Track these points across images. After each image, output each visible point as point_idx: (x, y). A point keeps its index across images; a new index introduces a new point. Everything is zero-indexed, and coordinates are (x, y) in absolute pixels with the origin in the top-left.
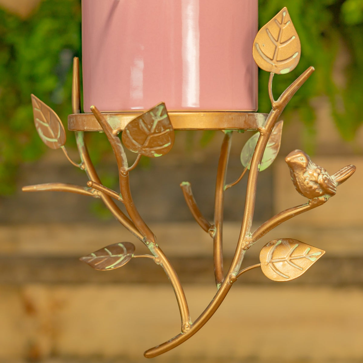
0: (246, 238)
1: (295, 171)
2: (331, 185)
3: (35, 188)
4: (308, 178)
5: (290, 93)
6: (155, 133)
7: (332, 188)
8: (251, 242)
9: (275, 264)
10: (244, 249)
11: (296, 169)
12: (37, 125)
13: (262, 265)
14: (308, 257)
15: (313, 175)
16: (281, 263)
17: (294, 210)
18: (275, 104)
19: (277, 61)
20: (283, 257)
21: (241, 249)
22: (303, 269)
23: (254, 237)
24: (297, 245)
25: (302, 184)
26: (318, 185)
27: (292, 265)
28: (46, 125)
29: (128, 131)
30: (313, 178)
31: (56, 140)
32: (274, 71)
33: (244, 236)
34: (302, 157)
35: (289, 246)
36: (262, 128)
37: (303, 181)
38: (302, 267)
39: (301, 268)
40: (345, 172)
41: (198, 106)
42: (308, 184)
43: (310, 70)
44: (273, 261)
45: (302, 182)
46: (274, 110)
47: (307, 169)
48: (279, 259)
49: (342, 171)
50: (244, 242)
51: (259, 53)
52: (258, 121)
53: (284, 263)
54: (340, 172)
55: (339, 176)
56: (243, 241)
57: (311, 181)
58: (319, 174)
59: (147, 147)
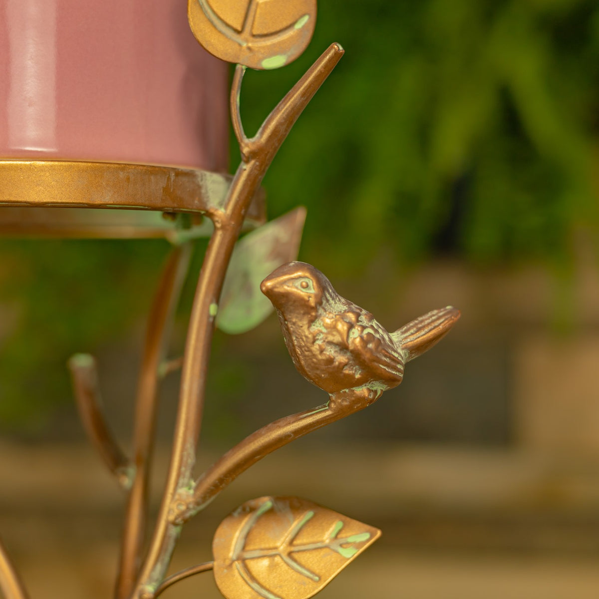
0: (180, 495)
1: (288, 317)
2: (386, 356)
4: (322, 336)
5: (284, 116)
7: (388, 365)
8: (191, 506)
9: (252, 564)
10: (175, 524)
11: (291, 312)
13: (216, 564)
14: (335, 546)
15: (333, 328)
16: (265, 562)
17: (294, 422)
18: (247, 145)
19: (254, 36)
20: (271, 545)
21: (168, 524)
22: (320, 578)
23: (199, 493)
24: (309, 514)
25: (307, 353)
26: (349, 354)
27: (293, 568)
30: (333, 335)
32: (244, 62)
33: (175, 489)
34: (307, 280)
35: (290, 516)
36: (216, 210)
37: (309, 345)
38: (317, 572)
39: (317, 575)
40: (429, 324)
42: (322, 351)
43: (333, 51)
44: (247, 555)
45: (306, 346)
46: (247, 162)
47: (321, 311)
48: (262, 549)
49: (422, 322)
50: (174, 506)
51: (204, 13)
52: (207, 192)
53: (274, 560)
54: (416, 324)
55: (412, 334)
56: (171, 503)
57: (330, 343)
58: (351, 326)
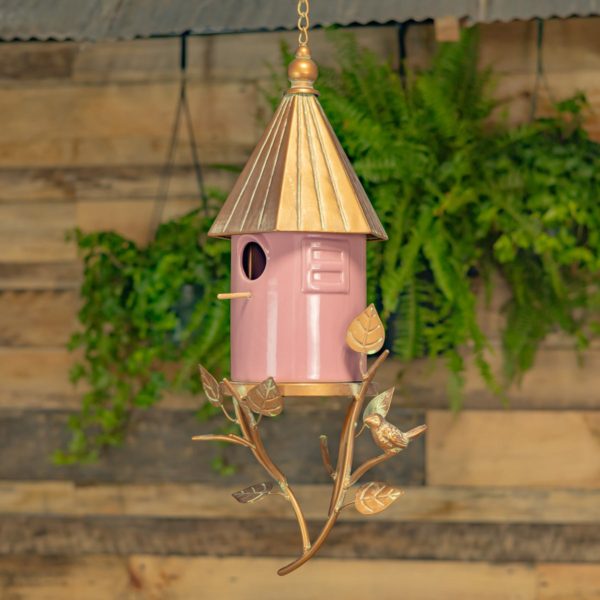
0: (346, 480)
2: (400, 440)
3: (201, 438)
4: (381, 434)
6: (268, 399)
7: (401, 443)
9: (366, 501)
10: (344, 489)
11: (372, 427)
12: (204, 388)
13: (356, 501)
14: (390, 496)
18: (364, 377)
19: (366, 344)
23: (351, 480)
24: (384, 487)
25: (377, 439)
26: (388, 440)
28: (210, 388)
29: (249, 397)
30: (384, 434)
31: (217, 400)
32: (363, 352)
34: (377, 419)
35: (378, 487)
36: (356, 395)
37: (377, 437)
41: (318, 378)
42: (381, 439)
44: (365, 498)
46: (364, 382)
47: (381, 427)
51: (351, 338)
52: (353, 390)
55: (410, 434)
57: (383, 436)
59: (264, 409)
